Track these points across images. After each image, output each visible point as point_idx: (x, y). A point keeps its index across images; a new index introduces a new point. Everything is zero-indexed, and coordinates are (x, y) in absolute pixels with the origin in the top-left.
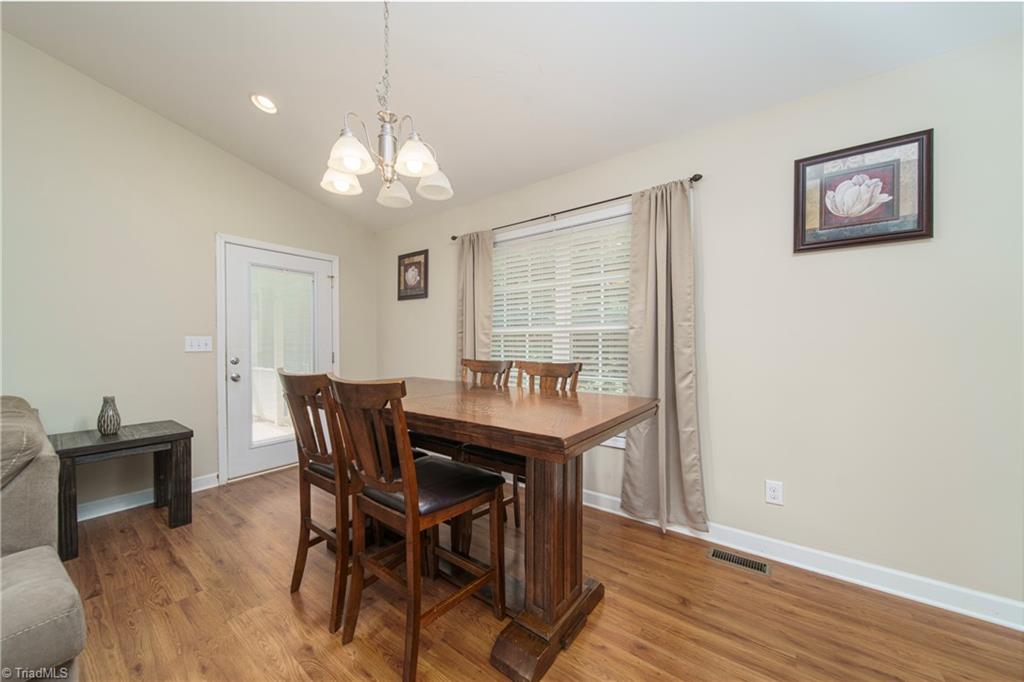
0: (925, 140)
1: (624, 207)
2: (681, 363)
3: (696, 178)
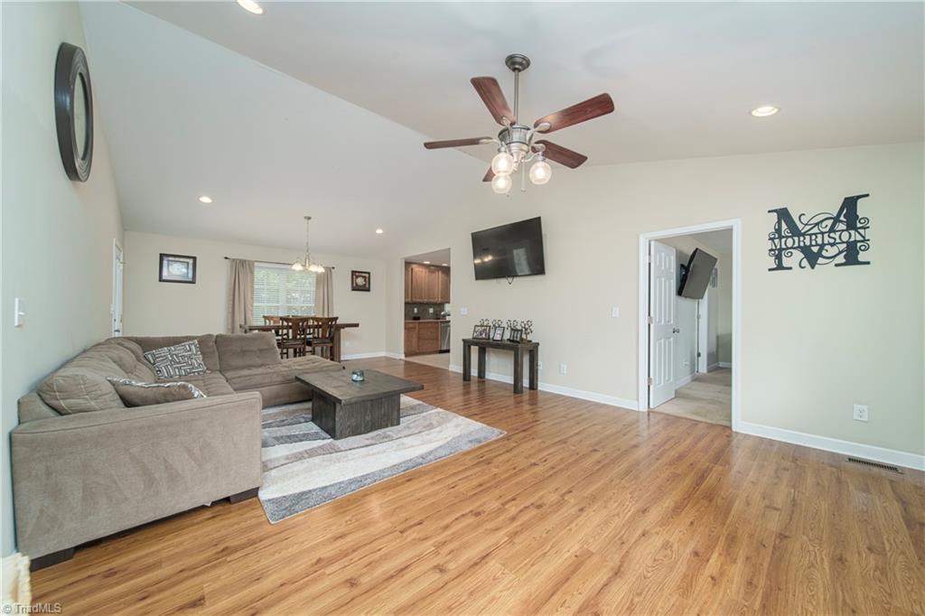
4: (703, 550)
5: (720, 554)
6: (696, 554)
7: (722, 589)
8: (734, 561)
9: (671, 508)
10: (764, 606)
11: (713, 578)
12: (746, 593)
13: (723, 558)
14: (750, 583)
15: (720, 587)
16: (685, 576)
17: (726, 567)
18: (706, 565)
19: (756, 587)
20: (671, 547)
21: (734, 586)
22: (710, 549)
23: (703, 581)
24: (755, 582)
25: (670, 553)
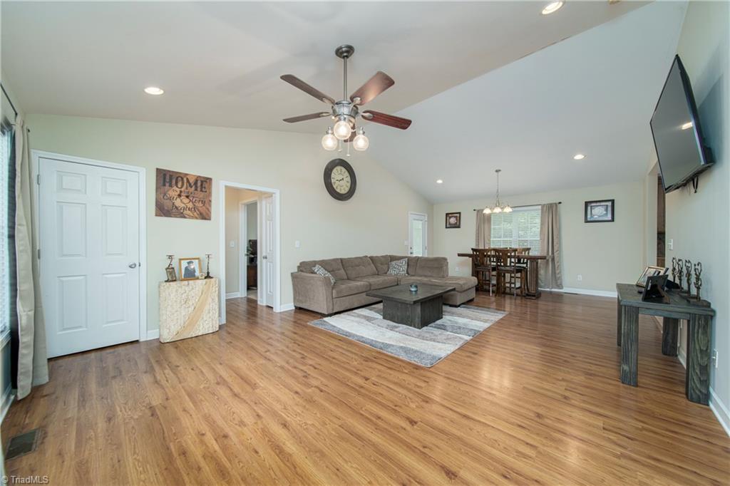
0: (613, 201)
1: (540, 207)
2: (556, 248)
3: (560, 203)
4: (226, 443)
5: (215, 451)
6: (226, 436)
7: (193, 435)
8: (204, 457)
9: (284, 447)
10: (168, 449)
11: (203, 435)
12: (182, 446)
13: (212, 452)
14: (184, 453)
15: (195, 434)
16: (214, 422)
17: (204, 447)
18: (213, 436)
19: (179, 455)
20: (240, 426)
21: (190, 442)
22: (225, 449)
23: (205, 428)
24: (182, 457)
25: (235, 422)
